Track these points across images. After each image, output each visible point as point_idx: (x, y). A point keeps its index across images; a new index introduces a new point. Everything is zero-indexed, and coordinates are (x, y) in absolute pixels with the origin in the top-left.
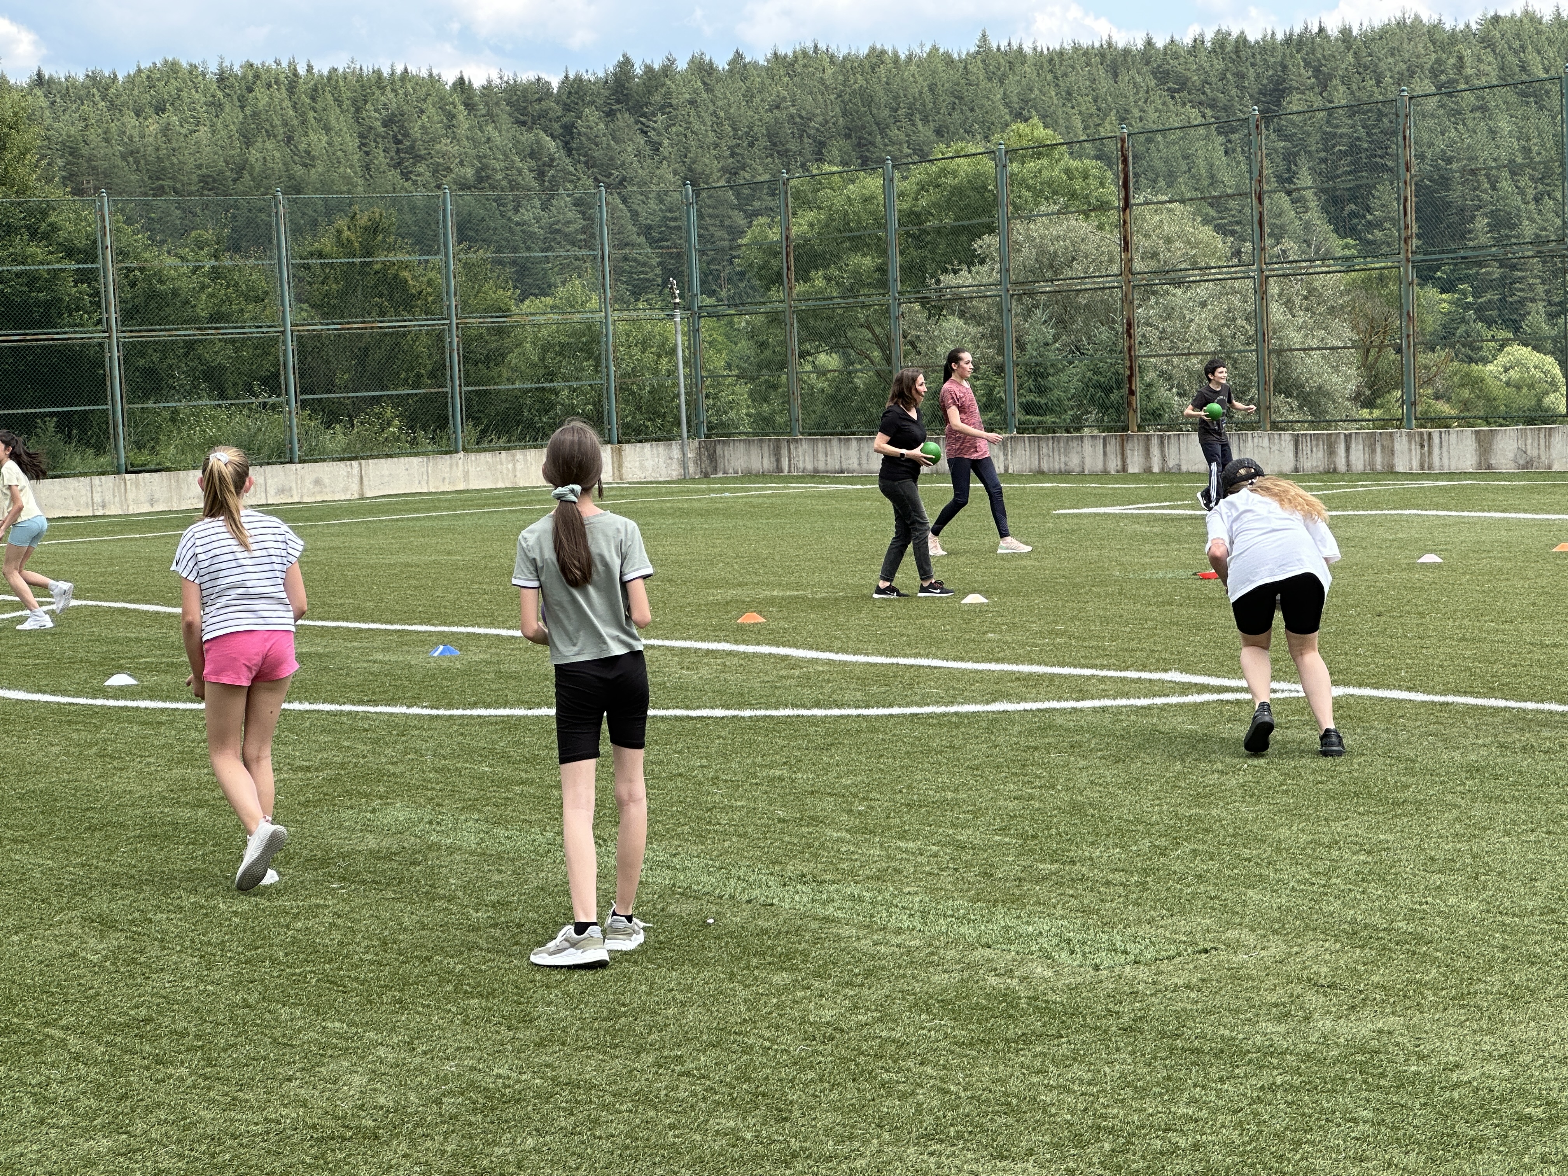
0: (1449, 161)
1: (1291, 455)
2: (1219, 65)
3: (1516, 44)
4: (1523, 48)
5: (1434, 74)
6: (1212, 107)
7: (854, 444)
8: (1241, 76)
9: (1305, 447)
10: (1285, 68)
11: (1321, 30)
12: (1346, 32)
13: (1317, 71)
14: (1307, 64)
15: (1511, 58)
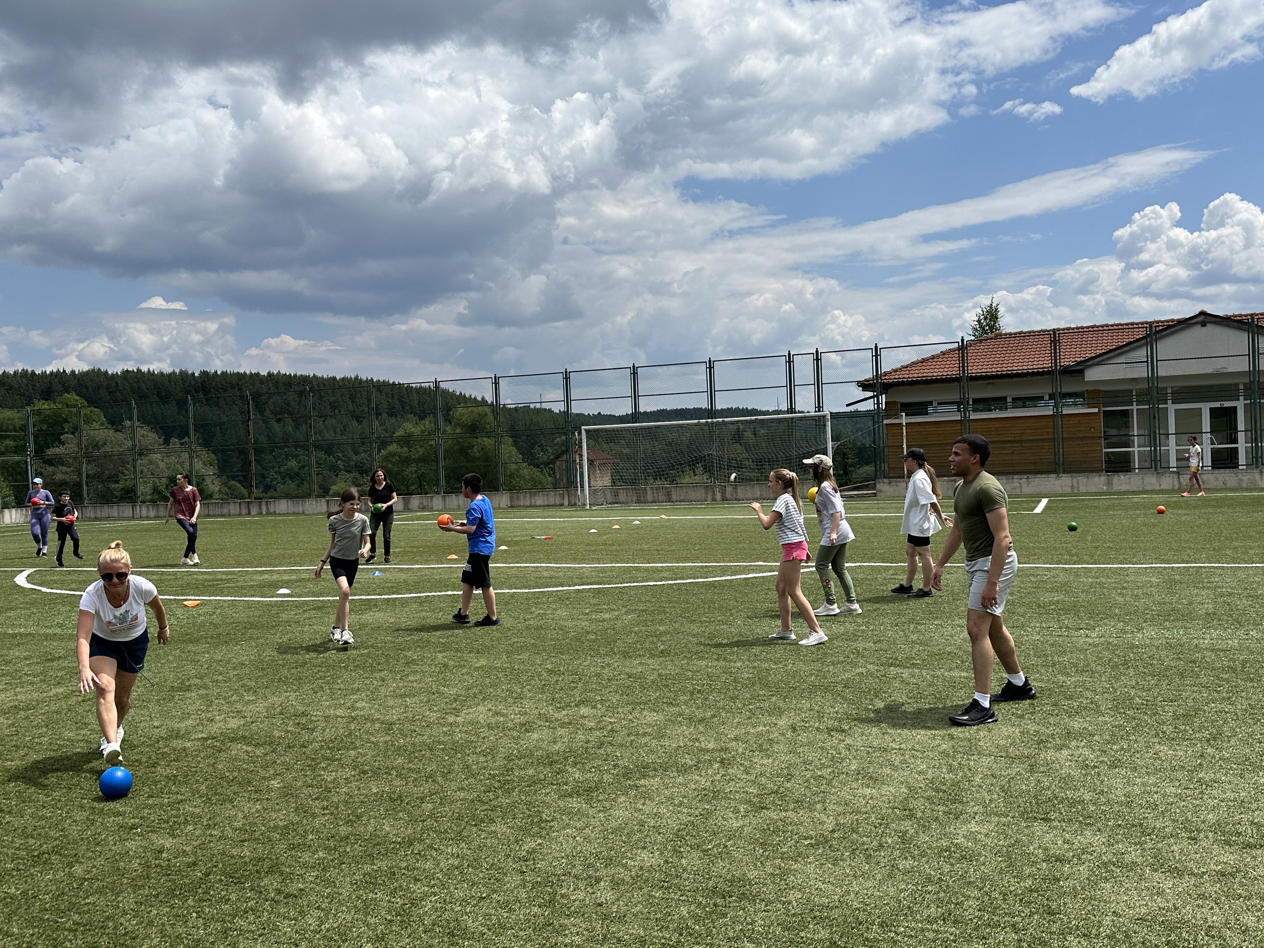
0: (115, 418)
1: (326, 507)
2: (25, 381)
3: (136, 380)
4: (138, 382)
5: (107, 388)
6: (24, 396)
7: (116, 507)
8: (34, 386)
9: (332, 504)
10: (51, 383)
11: (64, 371)
12: (73, 372)
13: (63, 385)
14: (59, 383)
15: (135, 385)
